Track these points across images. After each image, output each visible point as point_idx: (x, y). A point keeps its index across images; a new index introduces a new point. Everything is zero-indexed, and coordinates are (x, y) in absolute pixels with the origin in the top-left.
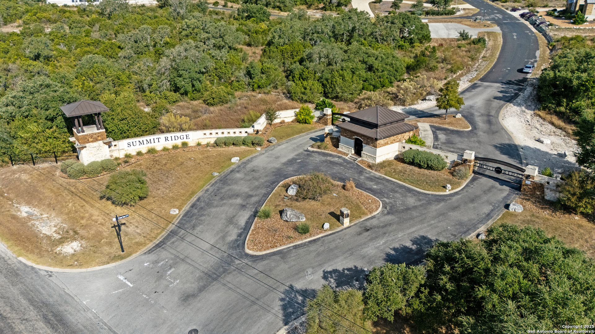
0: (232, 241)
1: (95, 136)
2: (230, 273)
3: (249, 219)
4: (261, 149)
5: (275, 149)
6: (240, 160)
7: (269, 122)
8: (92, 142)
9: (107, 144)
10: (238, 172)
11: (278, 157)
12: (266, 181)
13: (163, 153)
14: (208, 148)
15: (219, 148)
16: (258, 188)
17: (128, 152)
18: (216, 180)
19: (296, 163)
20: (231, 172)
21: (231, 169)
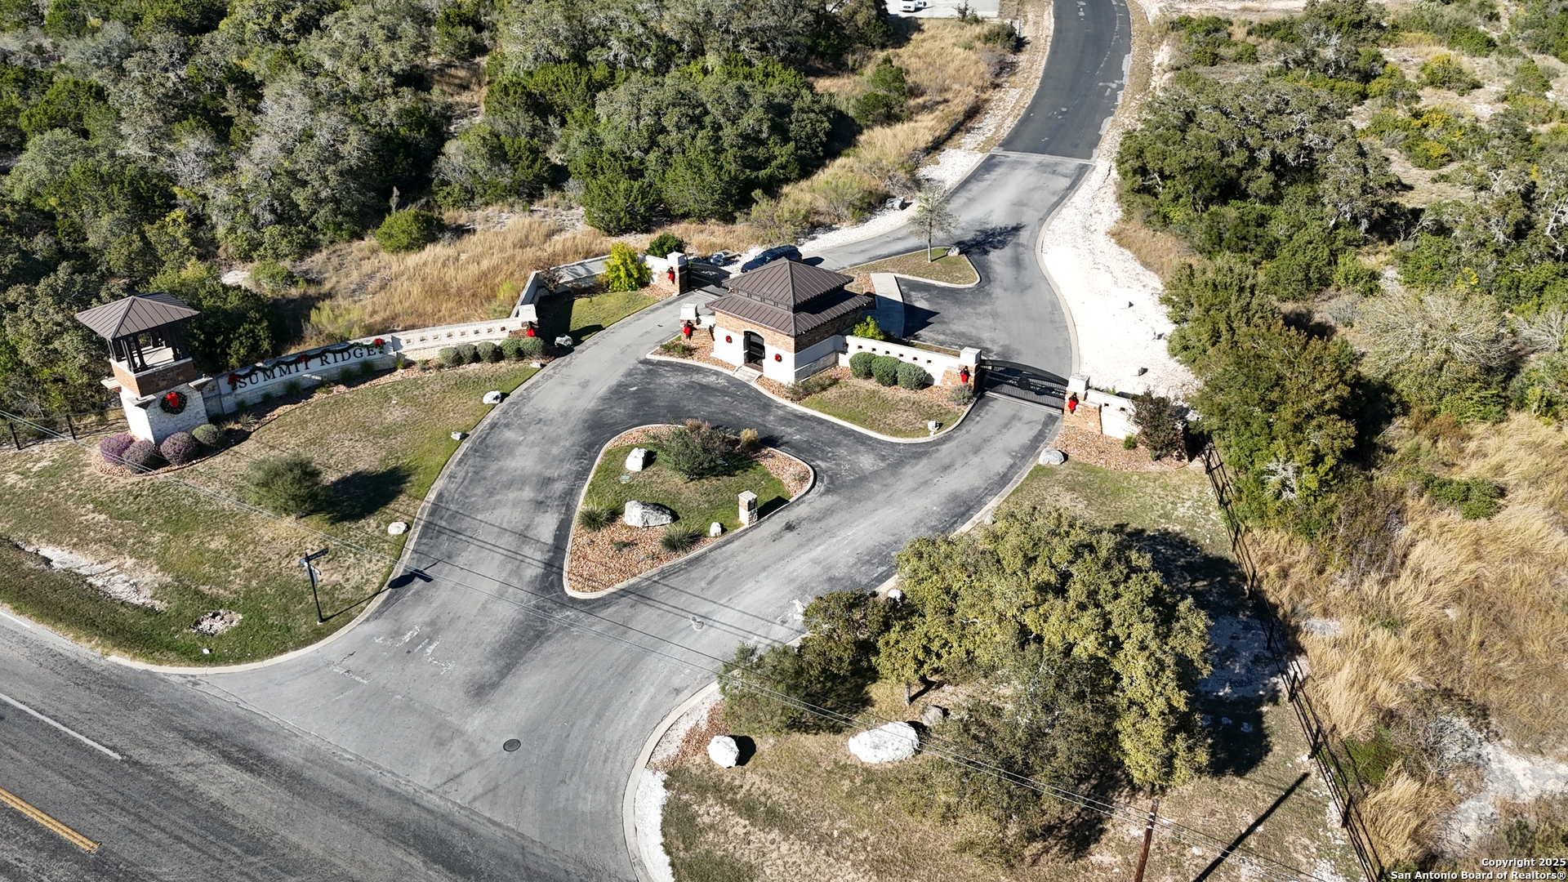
0: (536, 577)
1: (170, 374)
2: (549, 638)
3: (559, 529)
4: (542, 366)
5: (574, 362)
6: (504, 398)
7: (543, 292)
8: (165, 388)
9: (198, 388)
10: (507, 426)
11: (587, 383)
12: (574, 444)
13: (321, 394)
14: (423, 372)
15: (447, 371)
16: (561, 460)
17: (242, 398)
18: (464, 449)
19: (629, 394)
20: (492, 427)
21: (489, 420)
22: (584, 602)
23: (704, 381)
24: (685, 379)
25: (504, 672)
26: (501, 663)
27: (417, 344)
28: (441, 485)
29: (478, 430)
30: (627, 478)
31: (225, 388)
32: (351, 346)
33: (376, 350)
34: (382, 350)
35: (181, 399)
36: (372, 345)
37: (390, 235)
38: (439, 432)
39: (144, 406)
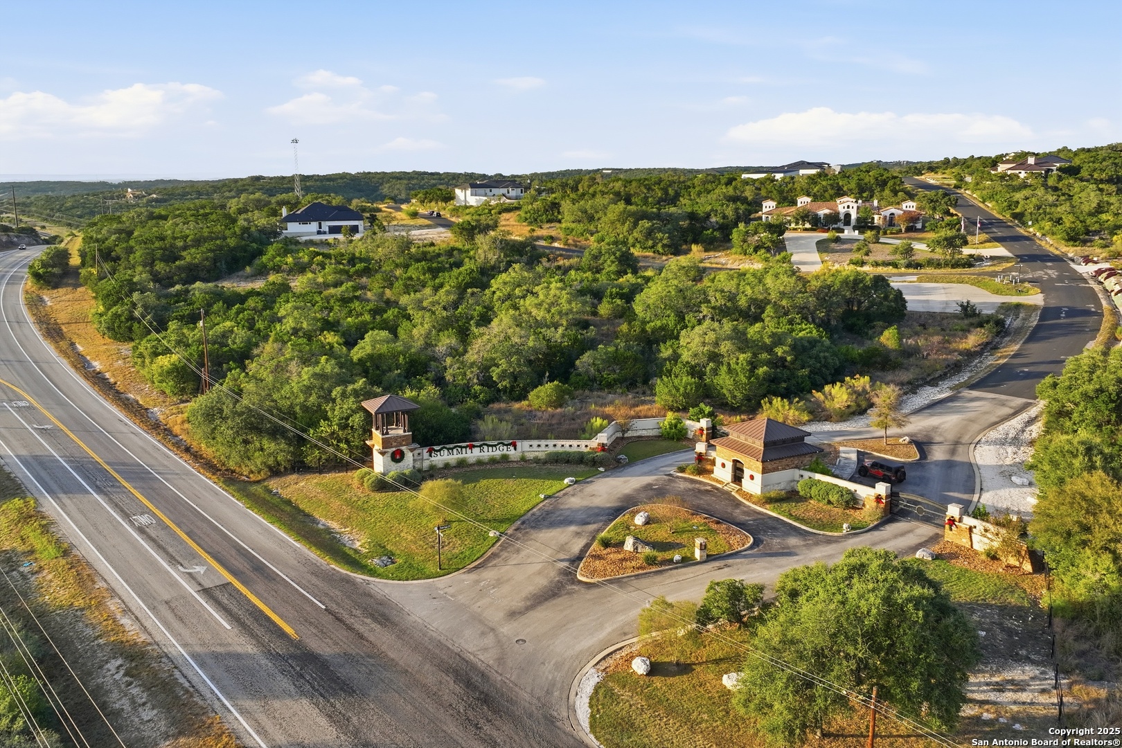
1: (399, 439)
2: (559, 597)
3: (584, 547)
4: (606, 471)
5: (625, 471)
6: (576, 482)
7: (619, 435)
8: (395, 447)
9: (412, 450)
10: (573, 495)
11: (628, 481)
12: (609, 508)
13: (477, 468)
14: (535, 465)
15: (549, 466)
16: (598, 515)
17: (434, 463)
18: (544, 503)
19: (652, 489)
20: (564, 495)
21: (564, 492)
22: (586, 583)
23: (703, 488)
24: (690, 486)
25: (528, 609)
26: (528, 603)
27: (535, 448)
28: (525, 517)
29: (556, 495)
30: (633, 528)
31: (426, 455)
32: (499, 444)
33: (512, 448)
34: (515, 449)
35: (402, 454)
36: (510, 444)
37: (538, 397)
38: (534, 493)
39: (383, 454)
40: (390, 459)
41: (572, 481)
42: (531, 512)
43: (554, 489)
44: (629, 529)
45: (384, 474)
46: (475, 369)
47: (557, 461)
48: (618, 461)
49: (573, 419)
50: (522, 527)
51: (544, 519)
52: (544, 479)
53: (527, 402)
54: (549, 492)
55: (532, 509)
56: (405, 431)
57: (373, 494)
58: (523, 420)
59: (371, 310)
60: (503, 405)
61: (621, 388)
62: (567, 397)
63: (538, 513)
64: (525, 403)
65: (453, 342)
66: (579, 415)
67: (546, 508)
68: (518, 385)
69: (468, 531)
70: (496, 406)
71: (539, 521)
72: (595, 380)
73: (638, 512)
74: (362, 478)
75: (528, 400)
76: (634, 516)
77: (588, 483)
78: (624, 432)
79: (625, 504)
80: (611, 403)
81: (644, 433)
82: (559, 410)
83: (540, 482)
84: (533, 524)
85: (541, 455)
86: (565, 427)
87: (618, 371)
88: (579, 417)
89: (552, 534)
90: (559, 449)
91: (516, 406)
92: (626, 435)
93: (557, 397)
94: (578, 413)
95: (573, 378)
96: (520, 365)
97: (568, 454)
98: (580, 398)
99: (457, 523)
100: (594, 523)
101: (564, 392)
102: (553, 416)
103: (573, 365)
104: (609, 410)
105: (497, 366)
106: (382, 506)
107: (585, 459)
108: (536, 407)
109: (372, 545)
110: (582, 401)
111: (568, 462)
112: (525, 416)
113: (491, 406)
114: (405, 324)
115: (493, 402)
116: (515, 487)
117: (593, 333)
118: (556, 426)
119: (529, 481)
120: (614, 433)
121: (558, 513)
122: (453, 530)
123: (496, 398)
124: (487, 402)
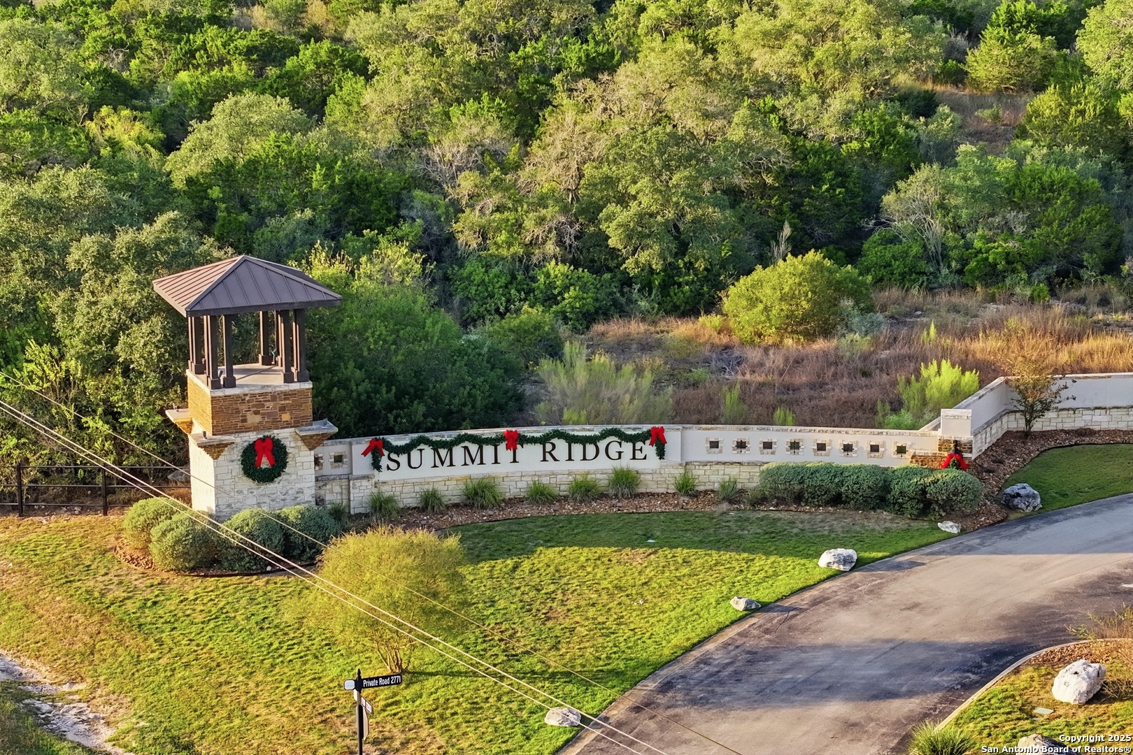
1: (271, 405)
4: (963, 532)
5: (1030, 535)
6: (859, 565)
7: (1016, 423)
8: (256, 428)
9: (312, 442)
10: (845, 605)
11: (1038, 565)
12: (965, 648)
13: (527, 511)
14: (725, 506)
15: (770, 512)
16: (925, 668)
17: (387, 491)
18: (745, 626)
19: (1117, 593)
20: (815, 602)
21: (814, 592)
27: (728, 452)
28: (676, 669)
29: (787, 603)
30: (1046, 712)
31: (361, 463)
32: (604, 435)
33: (649, 449)
34: (661, 454)
35: (279, 455)
36: (642, 437)
37: (753, 302)
38: (711, 595)
39: (214, 449)
40: (237, 468)
41: (845, 561)
42: (696, 653)
43: (782, 585)
44: (1031, 716)
45: (218, 517)
46: (550, 211)
47: (798, 498)
48: (1008, 504)
49: (865, 374)
50: (662, 699)
51: (737, 677)
52: (751, 550)
53: (714, 320)
54: (765, 594)
55: (701, 642)
56: (288, 378)
57: (177, 581)
58: (699, 372)
59: (250, 51)
60: (636, 328)
61: (1029, 282)
62: (847, 303)
63: (720, 658)
64: (709, 322)
65: (490, 131)
66: (887, 361)
67: (750, 643)
68: (689, 266)
69: (475, 707)
70: (615, 329)
71: (721, 683)
72: (945, 256)
73: (1064, 661)
74: (147, 527)
75: (720, 312)
76: (1051, 675)
77: (899, 567)
78: (1031, 413)
79: (1022, 636)
80: (996, 325)
81: (1100, 421)
82: (820, 345)
83: (734, 559)
84: (697, 693)
85: (749, 479)
86: (837, 393)
87: (1020, 230)
88: (884, 367)
89: (759, 726)
90: (808, 458)
91: (681, 329)
92: (1037, 426)
93: (815, 303)
94: (884, 354)
95: (873, 250)
96: (699, 200)
97: (838, 473)
98: (892, 309)
99: (440, 681)
100: (910, 694)
101: (840, 288)
102: (798, 361)
103: (873, 208)
104: (983, 346)
105: (623, 200)
106: (200, 618)
107: (896, 489)
108: (747, 333)
109: (149, 738)
110: (896, 320)
111: (837, 500)
112: (707, 361)
113: (599, 328)
114: (351, 84)
115: (607, 317)
116: (649, 572)
117: (947, 124)
118: (805, 393)
119: (702, 558)
120: (999, 417)
121: (788, 658)
122: (427, 702)
123: (615, 303)
124: (588, 318)
